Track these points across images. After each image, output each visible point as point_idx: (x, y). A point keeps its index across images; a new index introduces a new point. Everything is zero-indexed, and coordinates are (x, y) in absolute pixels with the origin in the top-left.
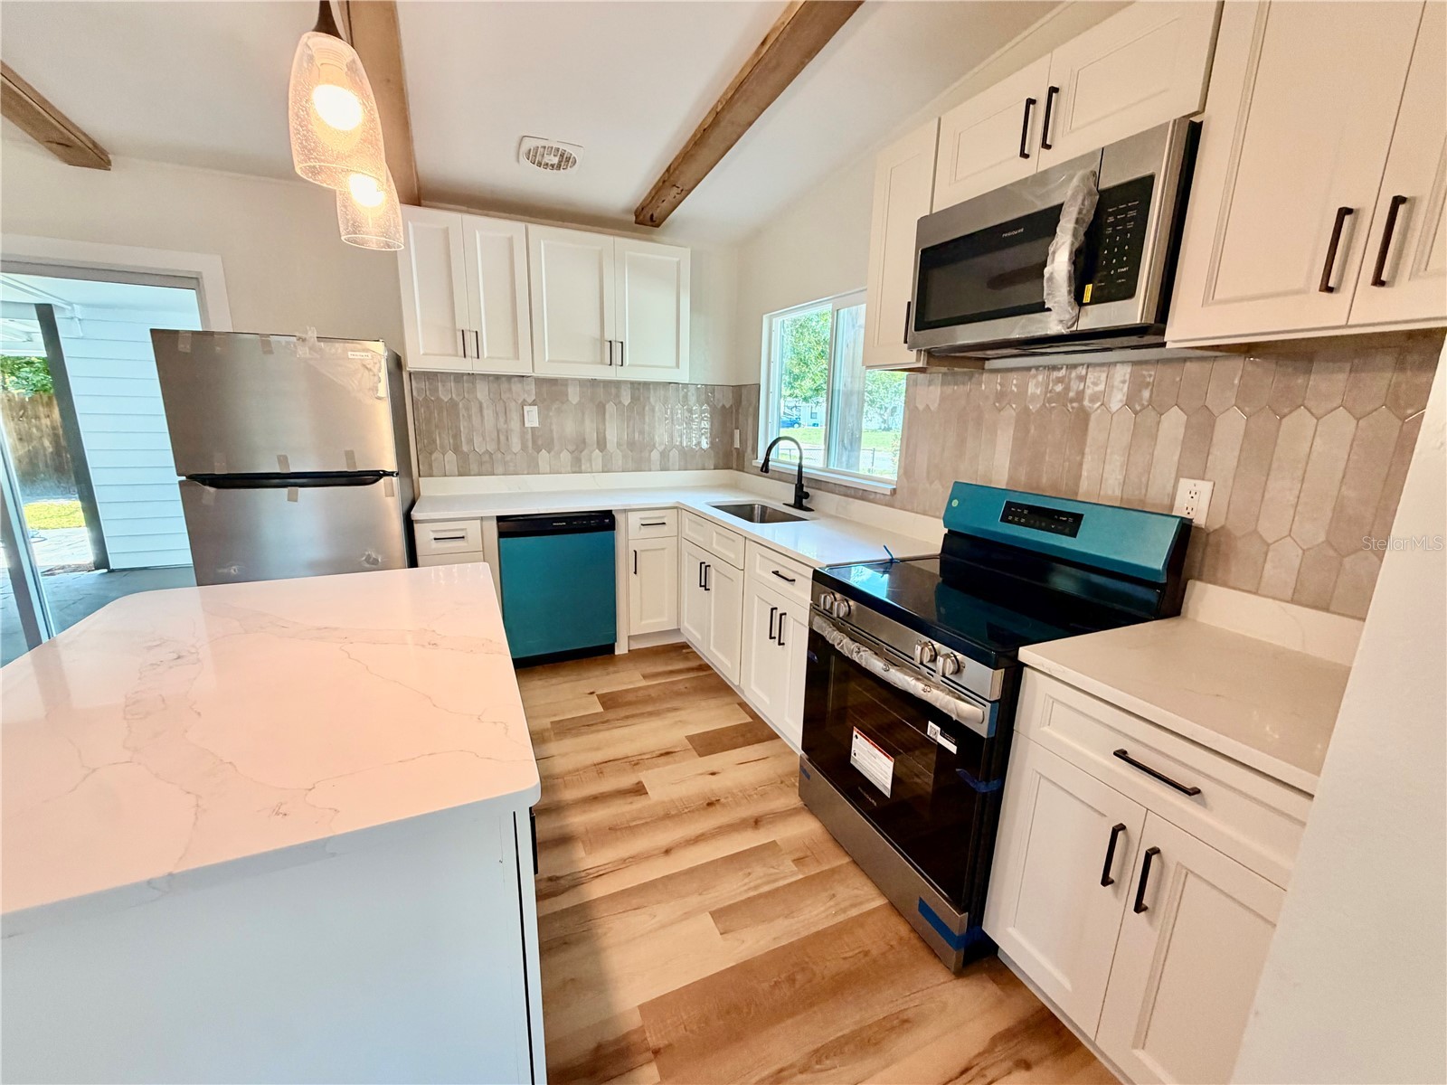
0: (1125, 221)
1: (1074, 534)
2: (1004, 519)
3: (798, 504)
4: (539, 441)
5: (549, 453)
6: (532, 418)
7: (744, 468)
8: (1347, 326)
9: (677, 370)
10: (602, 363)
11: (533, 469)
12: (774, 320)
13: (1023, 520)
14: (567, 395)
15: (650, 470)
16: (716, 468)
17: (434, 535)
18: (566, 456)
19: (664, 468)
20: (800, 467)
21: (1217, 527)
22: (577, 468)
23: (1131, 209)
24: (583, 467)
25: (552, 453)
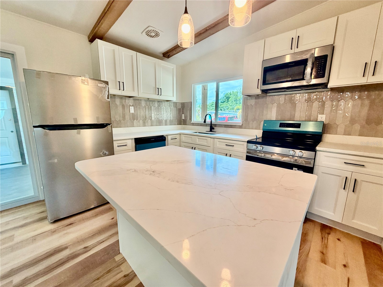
0: (322, 63)
1: (299, 128)
2: (280, 126)
3: (211, 131)
4: (134, 117)
5: (137, 120)
6: (132, 110)
7: (186, 124)
8: (367, 83)
9: (173, 97)
10: (156, 94)
11: (133, 126)
12: (195, 86)
13: (285, 126)
14: (141, 104)
15: (163, 125)
16: (178, 125)
17: (117, 145)
18: (141, 121)
19: (166, 125)
20: (211, 122)
21: (327, 123)
22: (144, 125)
23: (323, 61)
24: (146, 125)
25: (138, 121)
